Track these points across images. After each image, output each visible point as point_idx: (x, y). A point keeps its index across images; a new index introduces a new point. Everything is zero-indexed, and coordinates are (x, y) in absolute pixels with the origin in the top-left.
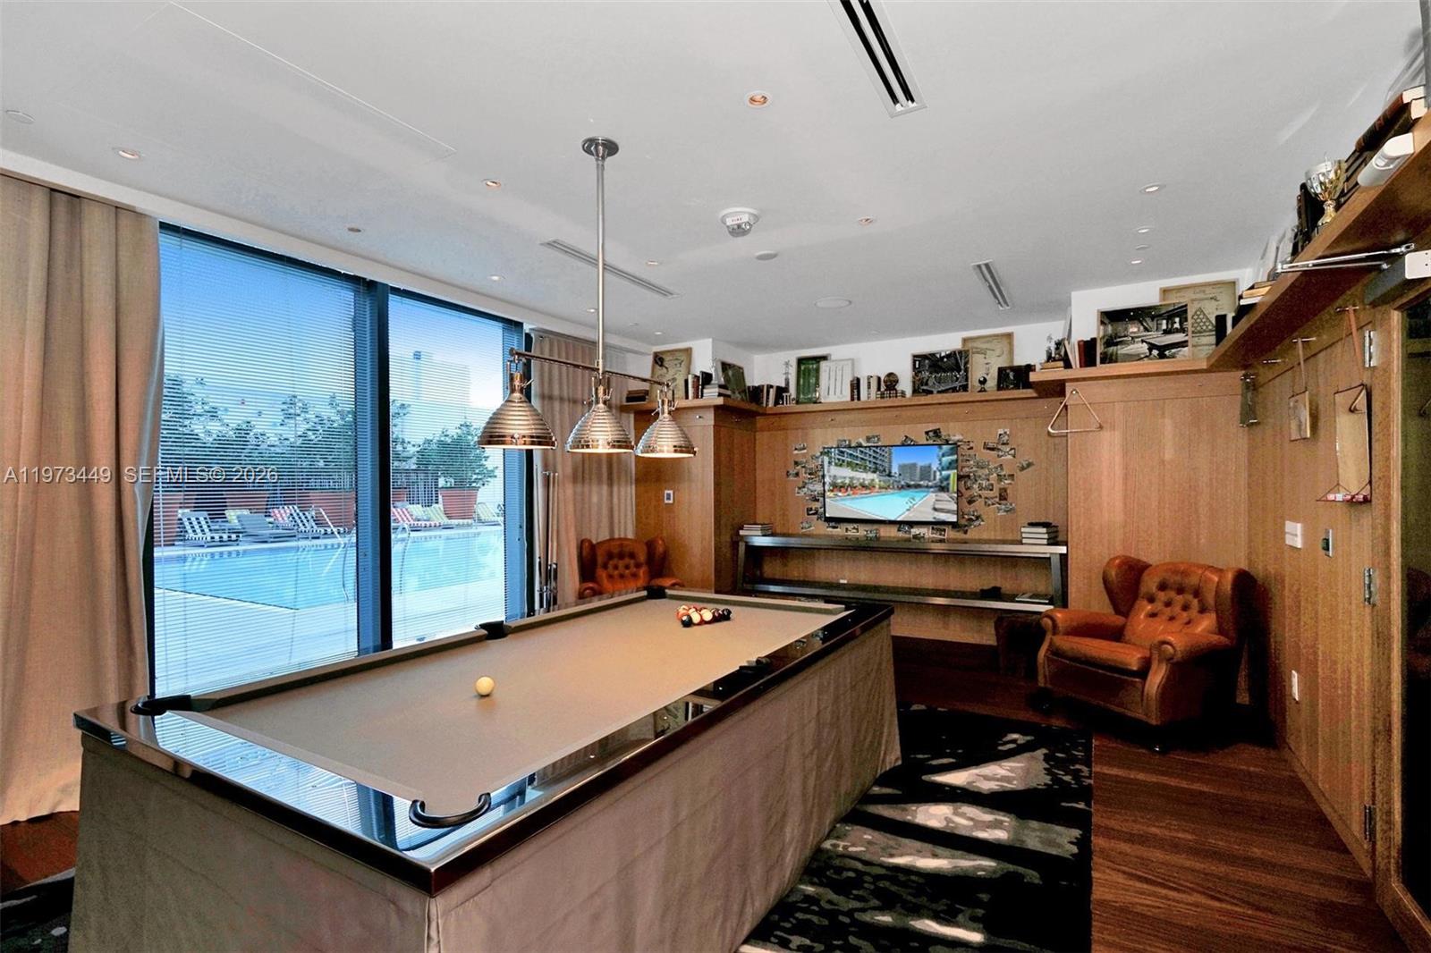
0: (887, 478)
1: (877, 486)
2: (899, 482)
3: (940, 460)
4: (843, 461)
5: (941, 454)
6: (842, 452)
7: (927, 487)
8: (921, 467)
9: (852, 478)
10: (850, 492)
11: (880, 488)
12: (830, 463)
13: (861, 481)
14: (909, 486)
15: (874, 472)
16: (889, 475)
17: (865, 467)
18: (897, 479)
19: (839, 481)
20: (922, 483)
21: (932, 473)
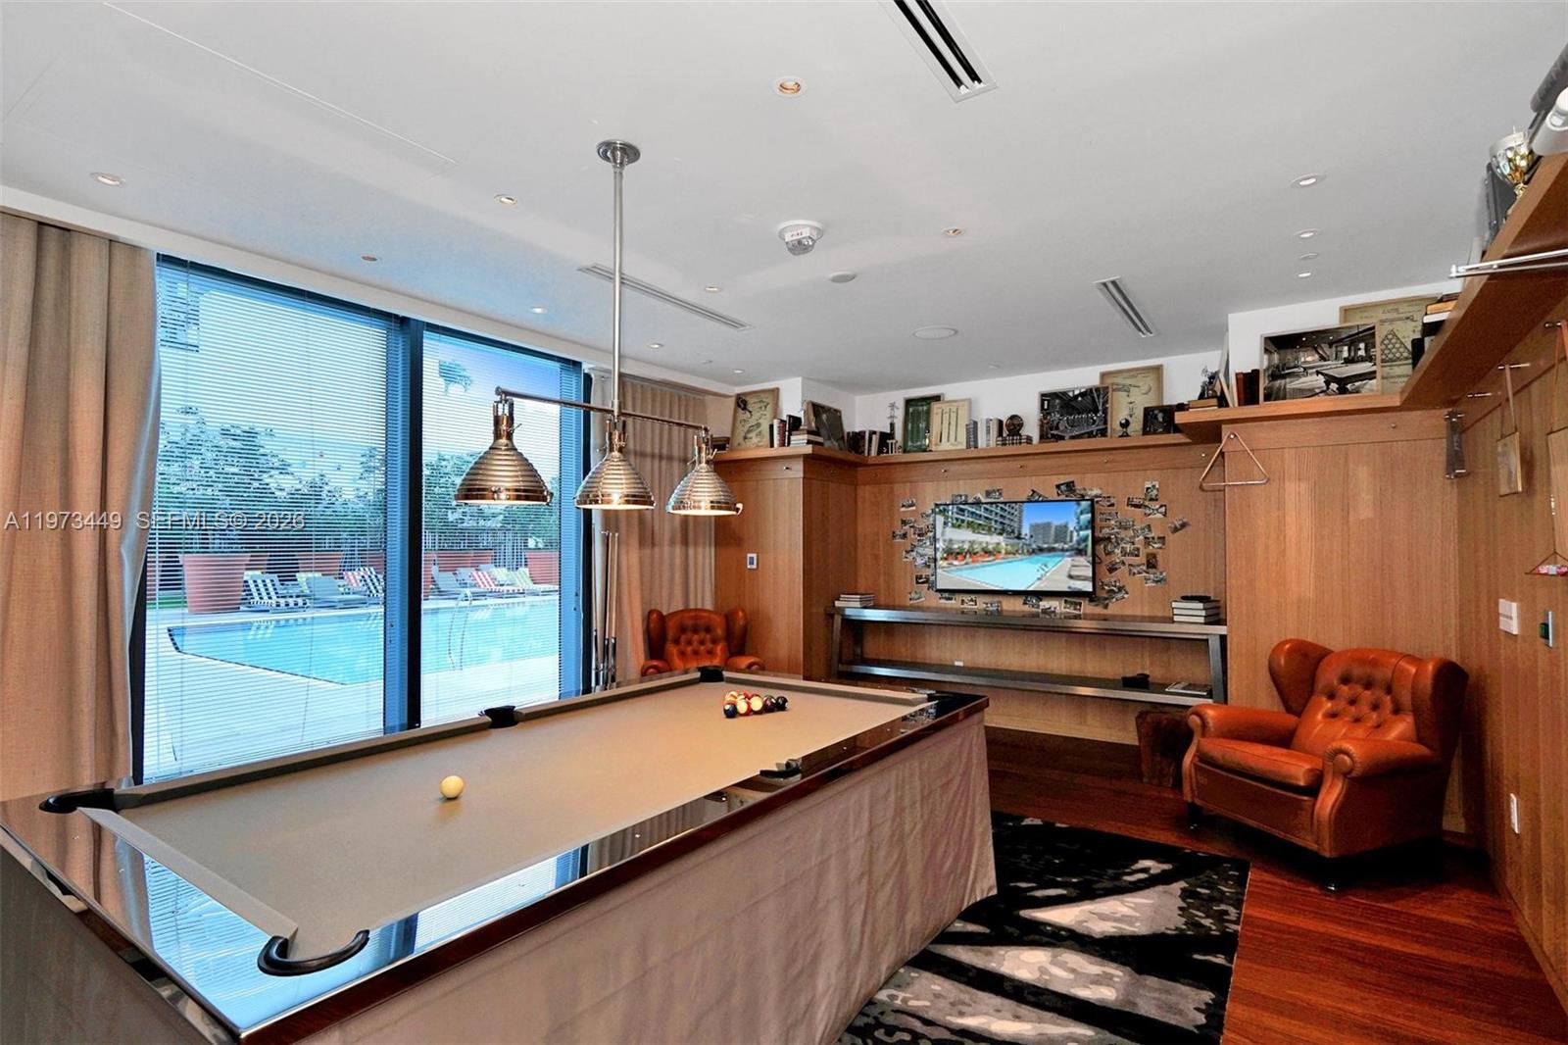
0: (1016, 541)
1: (1003, 552)
2: (1030, 545)
3: (1078, 519)
4: (963, 521)
5: (1079, 511)
6: (962, 510)
7: (1063, 550)
8: (1056, 527)
9: (972, 543)
10: (968, 559)
11: (1007, 553)
12: (945, 524)
13: (984, 545)
14: (1041, 550)
15: (1001, 534)
16: (1019, 537)
17: (990, 528)
18: (1028, 542)
19: (956, 546)
20: (1056, 545)
21: (1069, 534)
